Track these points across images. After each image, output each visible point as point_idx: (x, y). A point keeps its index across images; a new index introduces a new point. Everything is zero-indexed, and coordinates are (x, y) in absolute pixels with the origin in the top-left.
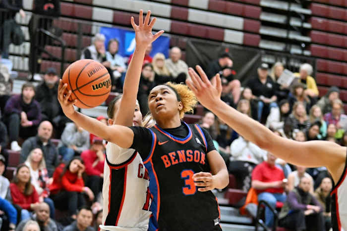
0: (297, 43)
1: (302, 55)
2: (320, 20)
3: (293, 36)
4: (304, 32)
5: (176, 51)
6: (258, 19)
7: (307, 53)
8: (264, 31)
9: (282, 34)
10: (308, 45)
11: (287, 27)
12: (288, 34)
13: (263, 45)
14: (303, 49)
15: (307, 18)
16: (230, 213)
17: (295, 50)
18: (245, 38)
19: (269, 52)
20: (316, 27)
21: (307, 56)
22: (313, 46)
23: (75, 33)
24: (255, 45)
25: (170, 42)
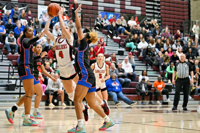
0: (157, 13)
1: (158, 17)
2: (163, 7)
3: (155, 11)
4: (158, 10)
5: (122, 17)
6: (145, 7)
7: (160, 16)
8: (147, 11)
9: (152, 11)
10: (160, 14)
11: (153, 9)
12: (154, 11)
13: (147, 14)
14: (158, 15)
15: (159, 6)
16: (139, 63)
17: (156, 16)
18: (142, 13)
19: (149, 16)
20: (162, 9)
21: (160, 17)
22: (161, 14)
23: (93, 14)
24: (145, 15)
25: (121, 15)
